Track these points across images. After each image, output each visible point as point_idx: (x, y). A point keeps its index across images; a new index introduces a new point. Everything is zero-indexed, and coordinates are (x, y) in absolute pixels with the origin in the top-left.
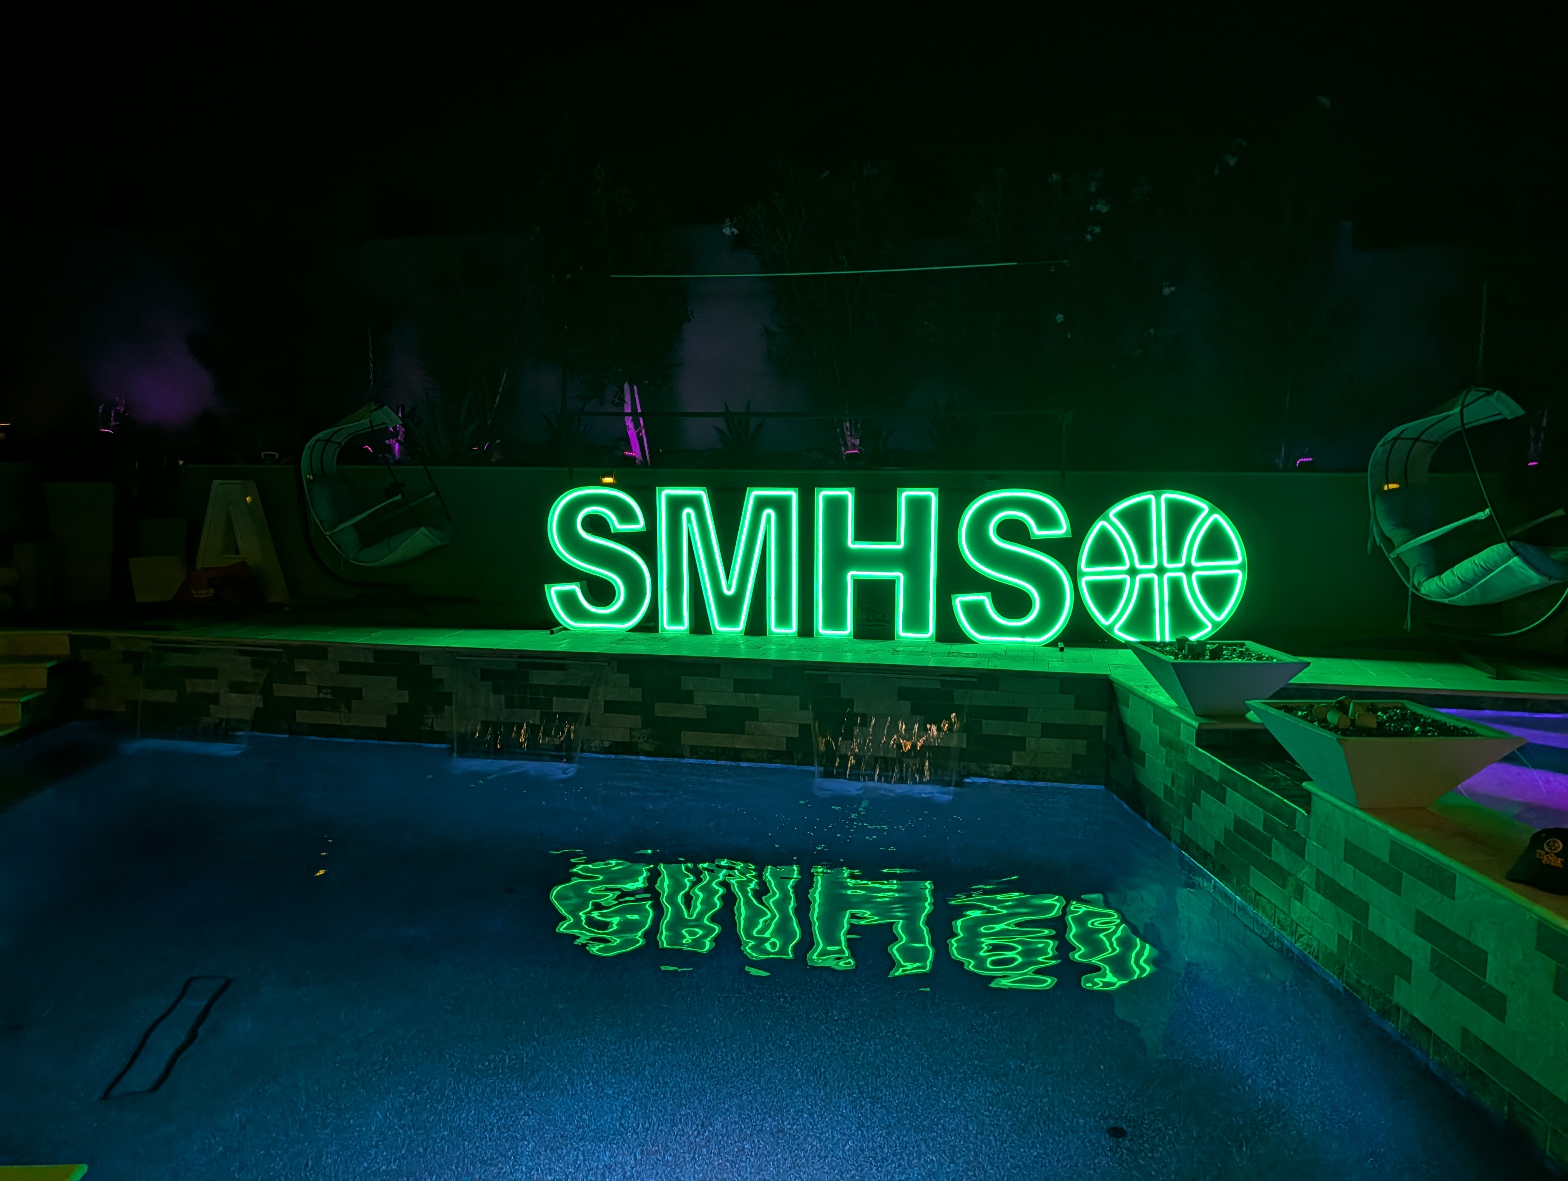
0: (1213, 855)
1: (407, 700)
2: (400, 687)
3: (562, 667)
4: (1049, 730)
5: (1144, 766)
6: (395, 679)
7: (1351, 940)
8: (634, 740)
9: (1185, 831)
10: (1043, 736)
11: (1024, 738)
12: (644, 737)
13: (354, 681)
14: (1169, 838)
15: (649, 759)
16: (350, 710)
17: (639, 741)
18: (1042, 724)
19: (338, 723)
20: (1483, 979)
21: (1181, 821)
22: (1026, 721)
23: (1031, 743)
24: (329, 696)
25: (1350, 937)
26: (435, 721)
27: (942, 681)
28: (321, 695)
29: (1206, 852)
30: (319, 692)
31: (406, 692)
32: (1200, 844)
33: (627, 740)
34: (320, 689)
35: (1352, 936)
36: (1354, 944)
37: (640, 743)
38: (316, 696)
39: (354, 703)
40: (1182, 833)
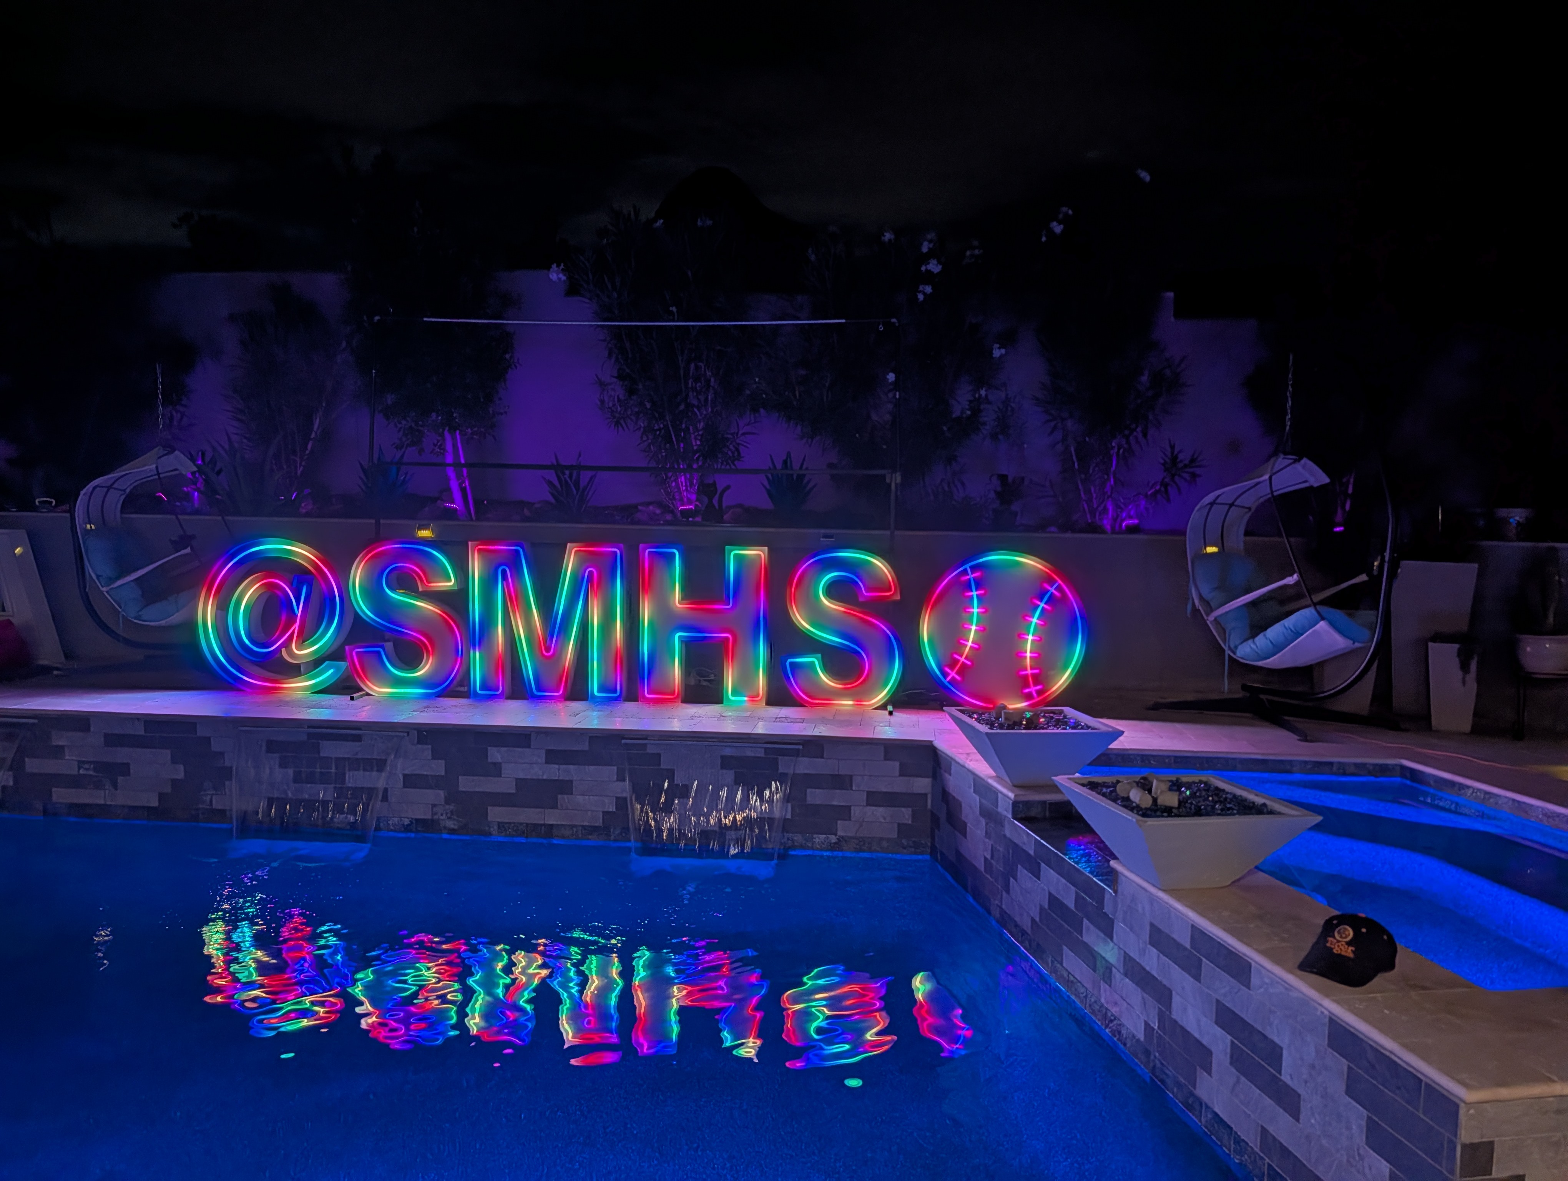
0: (1029, 932)
1: (181, 776)
2: (174, 761)
3: (358, 738)
4: (874, 799)
5: (965, 836)
6: (168, 752)
7: (1156, 1027)
8: (435, 817)
9: (1004, 907)
10: (868, 804)
11: (849, 807)
12: (447, 814)
13: (122, 755)
14: (989, 913)
15: (453, 837)
16: (115, 786)
17: (442, 818)
18: (868, 792)
19: (102, 802)
20: (1278, 1075)
21: (999, 897)
22: (852, 789)
23: (856, 812)
24: (91, 773)
25: (1155, 1024)
26: (214, 797)
27: (766, 749)
28: (82, 772)
29: (1023, 930)
30: (79, 769)
31: (182, 767)
32: (1017, 919)
33: (429, 817)
34: (81, 764)
35: (1157, 1025)
36: (1159, 1031)
37: (443, 820)
38: (75, 772)
39: (120, 779)
40: (1001, 908)
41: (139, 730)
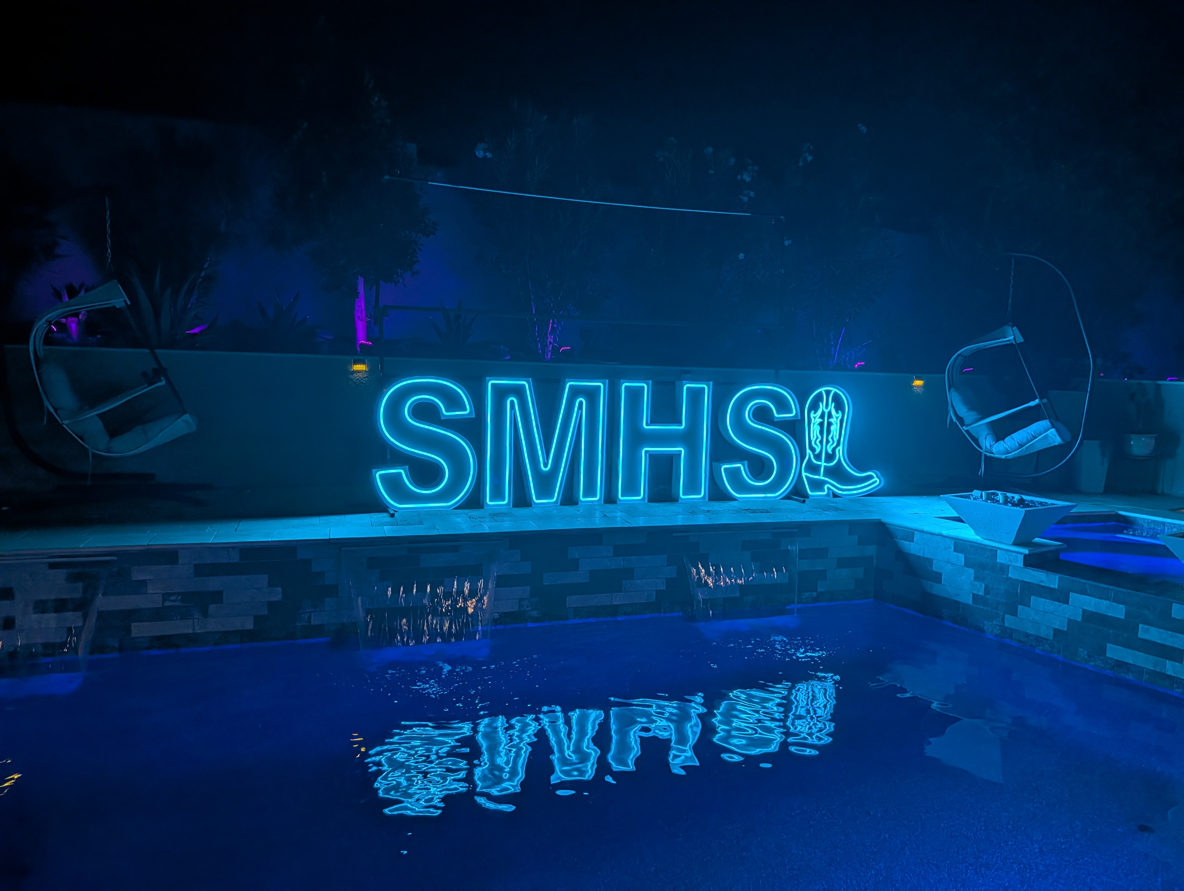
1: (279, 597)
2: (271, 584)
4: (842, 563)
6: (265, 576)
8: (522, 609)
9: (1007, 625)
10: (838, 567)
11: (826, 571)
12: (533, 605)
13: (214, 583)
14: (980, 630)
15: (537, 625)
16: (205, 615)
17: (527, 609)
18: (838, 559)
19: (190, 631)
21: (999, 619)
22: (827, 558)
23: (830, 574)
24: (178, 604)
26: (312, 615)
27: (773, 534)
28: (167, 604)
30: (164, 600)
31: (280, 590)
32: (1031, 632)
33: (516, 609)
34: (166, 596)
37: (528, 611)
38: (161, 606)
39: (212, 608)
40: (1002, 626)
41: (235, 558)
